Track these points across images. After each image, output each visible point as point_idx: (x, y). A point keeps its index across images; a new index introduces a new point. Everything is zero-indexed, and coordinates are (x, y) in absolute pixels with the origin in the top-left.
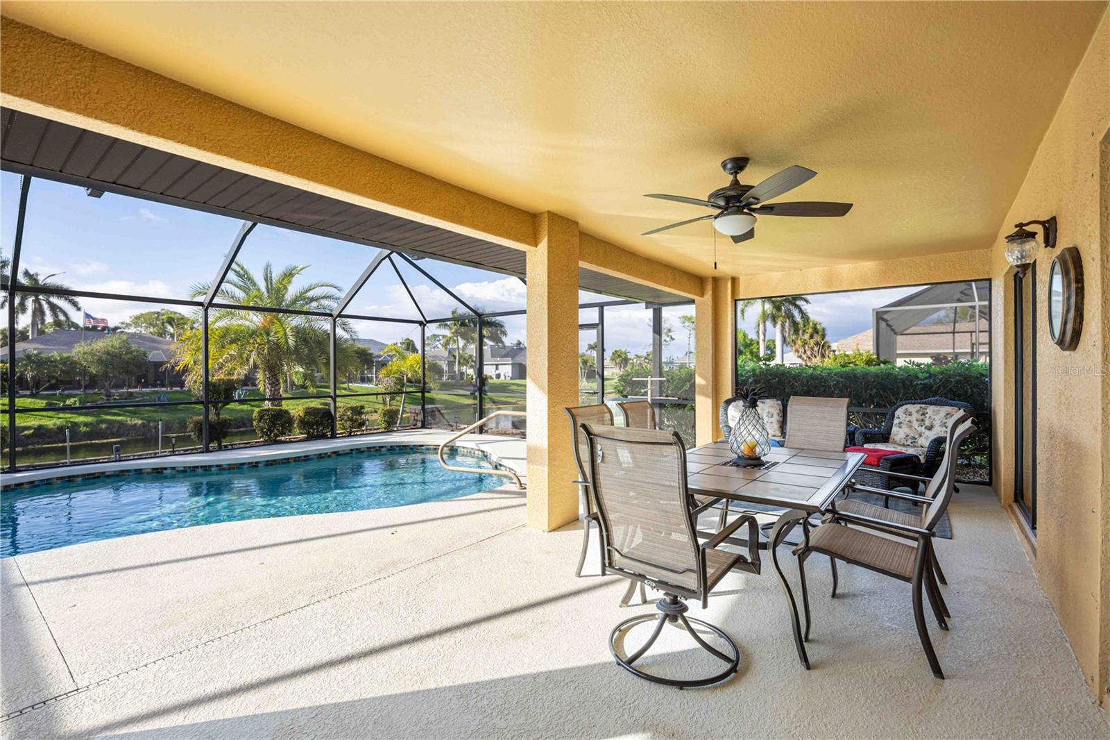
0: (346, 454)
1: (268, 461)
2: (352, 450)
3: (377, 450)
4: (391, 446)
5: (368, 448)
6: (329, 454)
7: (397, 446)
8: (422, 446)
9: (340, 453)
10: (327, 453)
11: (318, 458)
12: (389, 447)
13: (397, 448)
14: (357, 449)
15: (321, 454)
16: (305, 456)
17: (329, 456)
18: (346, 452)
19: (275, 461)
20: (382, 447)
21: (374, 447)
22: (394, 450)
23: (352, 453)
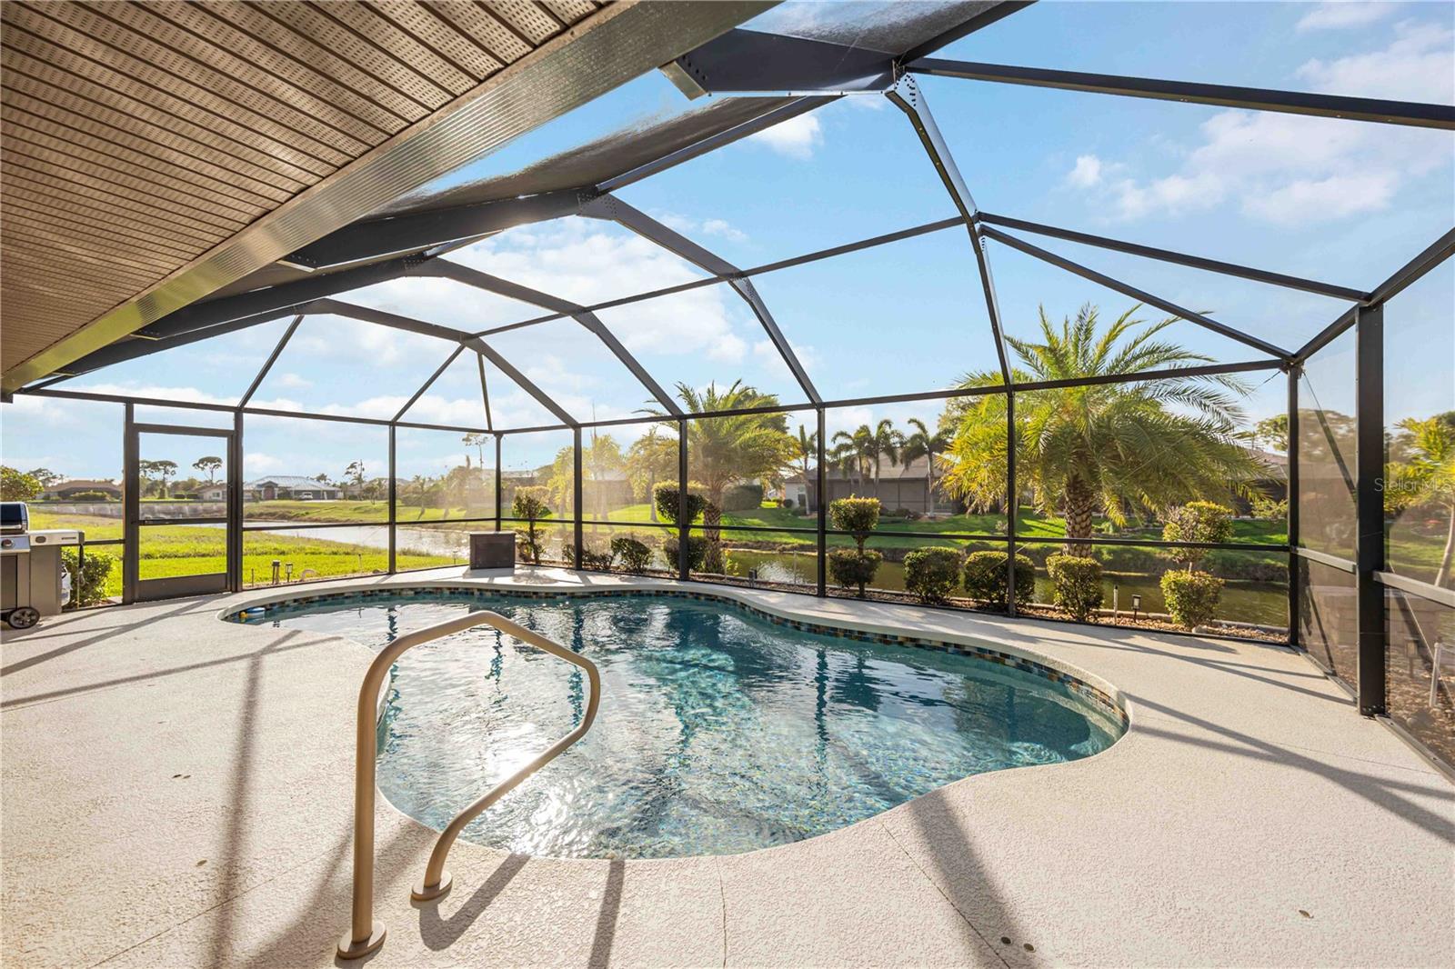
0: (934, 648)
1: (810, 625)
2: (945, 644)
3: (995, 660)
4: (1024, 660)
5: (979, 649)
6: (899, 639)
7: (1036, 665)
8: (1080, 682)
9: (922, 643)
10: (896, 637)
11: (881, 641)
12: (1020, 662)
13: (1036, 670)
14: (956, 646)
15: (885, 636)
16: (859, 632)
17: (901, 644)
18: (933, 644)
19: (818, 627)
20: (1007, 656)
21: (990, 652)
22: (1030, 671)
23: (946, 651)
